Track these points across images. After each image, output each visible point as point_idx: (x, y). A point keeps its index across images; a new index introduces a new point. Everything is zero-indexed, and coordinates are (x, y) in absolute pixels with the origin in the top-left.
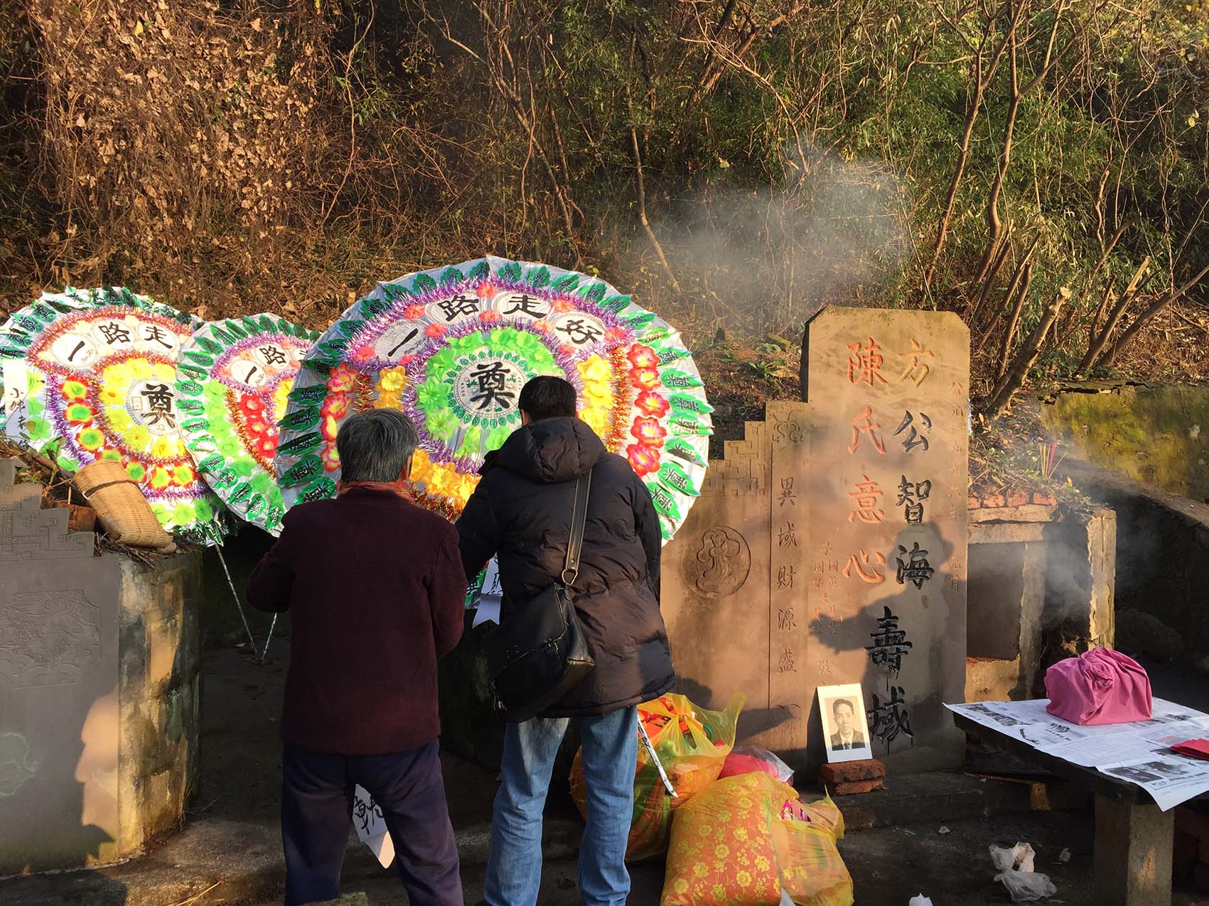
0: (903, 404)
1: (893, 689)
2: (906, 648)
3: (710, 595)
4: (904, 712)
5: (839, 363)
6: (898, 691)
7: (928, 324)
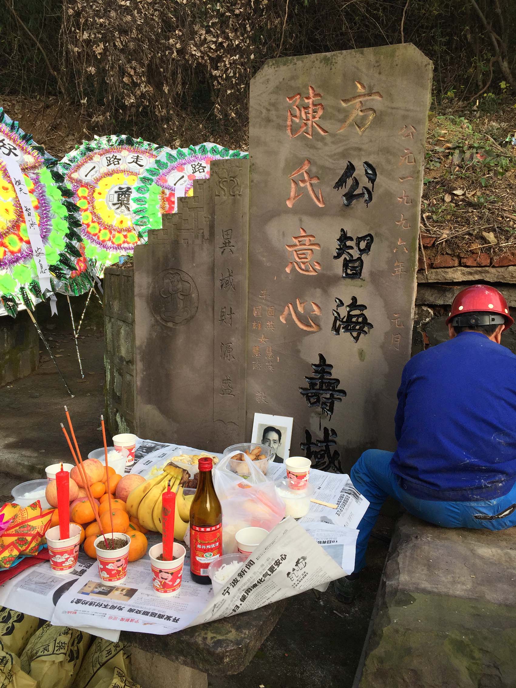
0: (344, 155)
1: (326, 430)
2: (340, 396)
3: (170, 325)
4: (336, 452)
5: (278, 117)
6: (330, 432)
7: (377, 62)
